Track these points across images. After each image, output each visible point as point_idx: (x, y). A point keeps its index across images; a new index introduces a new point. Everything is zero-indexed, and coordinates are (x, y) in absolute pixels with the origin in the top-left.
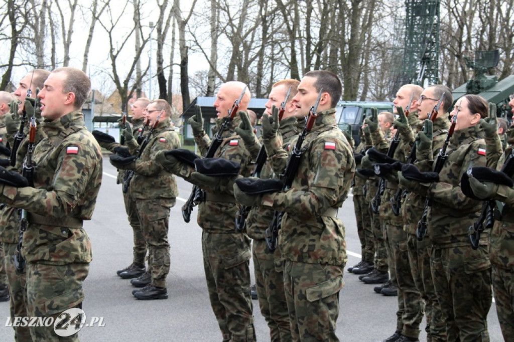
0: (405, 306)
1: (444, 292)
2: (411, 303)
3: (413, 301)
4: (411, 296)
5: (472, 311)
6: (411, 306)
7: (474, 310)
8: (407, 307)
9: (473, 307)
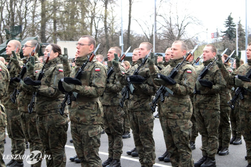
0: (16, 147)
1: (44, 137)
2: (19, 145)
3: (20, 144)
4: (19, 142)
5: (58, 145)
6: (19, 147)
7: (59, 144)
8: (17, 147)
9: (59, 143)
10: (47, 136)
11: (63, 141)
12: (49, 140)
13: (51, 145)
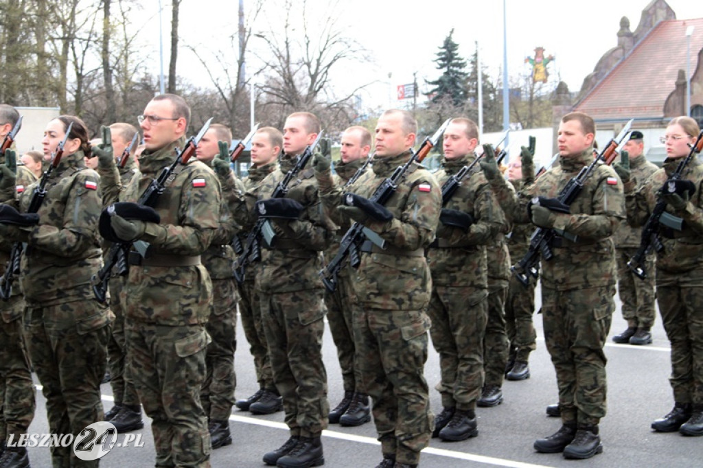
10: (53, 359)
11: (97, 371)
12: (61, 369)
13: (66, 381)
